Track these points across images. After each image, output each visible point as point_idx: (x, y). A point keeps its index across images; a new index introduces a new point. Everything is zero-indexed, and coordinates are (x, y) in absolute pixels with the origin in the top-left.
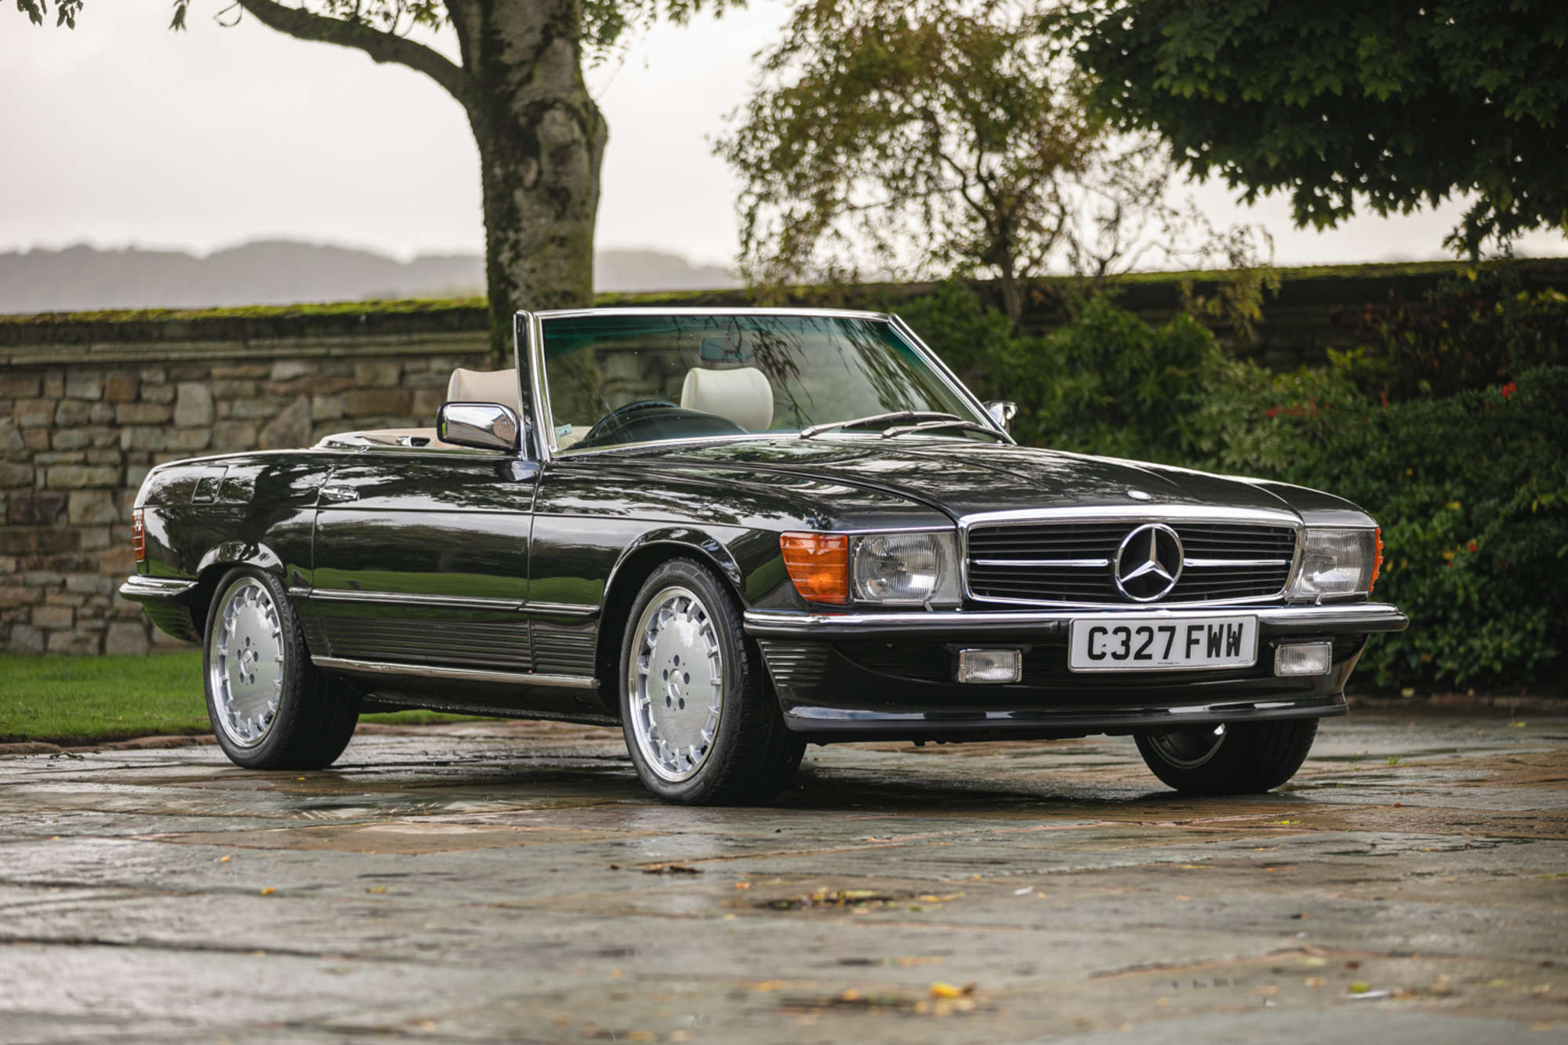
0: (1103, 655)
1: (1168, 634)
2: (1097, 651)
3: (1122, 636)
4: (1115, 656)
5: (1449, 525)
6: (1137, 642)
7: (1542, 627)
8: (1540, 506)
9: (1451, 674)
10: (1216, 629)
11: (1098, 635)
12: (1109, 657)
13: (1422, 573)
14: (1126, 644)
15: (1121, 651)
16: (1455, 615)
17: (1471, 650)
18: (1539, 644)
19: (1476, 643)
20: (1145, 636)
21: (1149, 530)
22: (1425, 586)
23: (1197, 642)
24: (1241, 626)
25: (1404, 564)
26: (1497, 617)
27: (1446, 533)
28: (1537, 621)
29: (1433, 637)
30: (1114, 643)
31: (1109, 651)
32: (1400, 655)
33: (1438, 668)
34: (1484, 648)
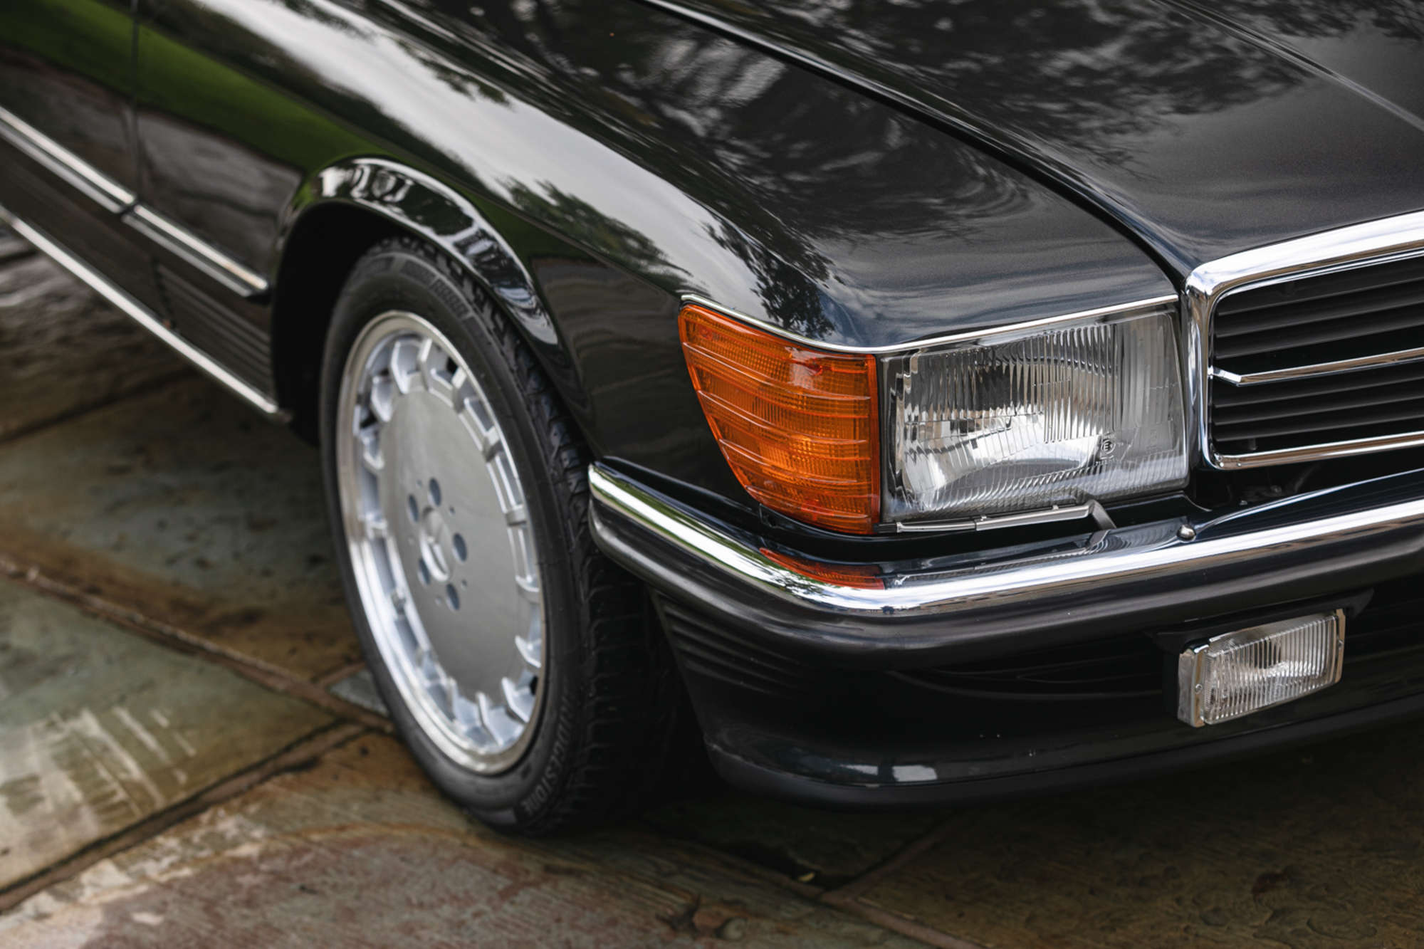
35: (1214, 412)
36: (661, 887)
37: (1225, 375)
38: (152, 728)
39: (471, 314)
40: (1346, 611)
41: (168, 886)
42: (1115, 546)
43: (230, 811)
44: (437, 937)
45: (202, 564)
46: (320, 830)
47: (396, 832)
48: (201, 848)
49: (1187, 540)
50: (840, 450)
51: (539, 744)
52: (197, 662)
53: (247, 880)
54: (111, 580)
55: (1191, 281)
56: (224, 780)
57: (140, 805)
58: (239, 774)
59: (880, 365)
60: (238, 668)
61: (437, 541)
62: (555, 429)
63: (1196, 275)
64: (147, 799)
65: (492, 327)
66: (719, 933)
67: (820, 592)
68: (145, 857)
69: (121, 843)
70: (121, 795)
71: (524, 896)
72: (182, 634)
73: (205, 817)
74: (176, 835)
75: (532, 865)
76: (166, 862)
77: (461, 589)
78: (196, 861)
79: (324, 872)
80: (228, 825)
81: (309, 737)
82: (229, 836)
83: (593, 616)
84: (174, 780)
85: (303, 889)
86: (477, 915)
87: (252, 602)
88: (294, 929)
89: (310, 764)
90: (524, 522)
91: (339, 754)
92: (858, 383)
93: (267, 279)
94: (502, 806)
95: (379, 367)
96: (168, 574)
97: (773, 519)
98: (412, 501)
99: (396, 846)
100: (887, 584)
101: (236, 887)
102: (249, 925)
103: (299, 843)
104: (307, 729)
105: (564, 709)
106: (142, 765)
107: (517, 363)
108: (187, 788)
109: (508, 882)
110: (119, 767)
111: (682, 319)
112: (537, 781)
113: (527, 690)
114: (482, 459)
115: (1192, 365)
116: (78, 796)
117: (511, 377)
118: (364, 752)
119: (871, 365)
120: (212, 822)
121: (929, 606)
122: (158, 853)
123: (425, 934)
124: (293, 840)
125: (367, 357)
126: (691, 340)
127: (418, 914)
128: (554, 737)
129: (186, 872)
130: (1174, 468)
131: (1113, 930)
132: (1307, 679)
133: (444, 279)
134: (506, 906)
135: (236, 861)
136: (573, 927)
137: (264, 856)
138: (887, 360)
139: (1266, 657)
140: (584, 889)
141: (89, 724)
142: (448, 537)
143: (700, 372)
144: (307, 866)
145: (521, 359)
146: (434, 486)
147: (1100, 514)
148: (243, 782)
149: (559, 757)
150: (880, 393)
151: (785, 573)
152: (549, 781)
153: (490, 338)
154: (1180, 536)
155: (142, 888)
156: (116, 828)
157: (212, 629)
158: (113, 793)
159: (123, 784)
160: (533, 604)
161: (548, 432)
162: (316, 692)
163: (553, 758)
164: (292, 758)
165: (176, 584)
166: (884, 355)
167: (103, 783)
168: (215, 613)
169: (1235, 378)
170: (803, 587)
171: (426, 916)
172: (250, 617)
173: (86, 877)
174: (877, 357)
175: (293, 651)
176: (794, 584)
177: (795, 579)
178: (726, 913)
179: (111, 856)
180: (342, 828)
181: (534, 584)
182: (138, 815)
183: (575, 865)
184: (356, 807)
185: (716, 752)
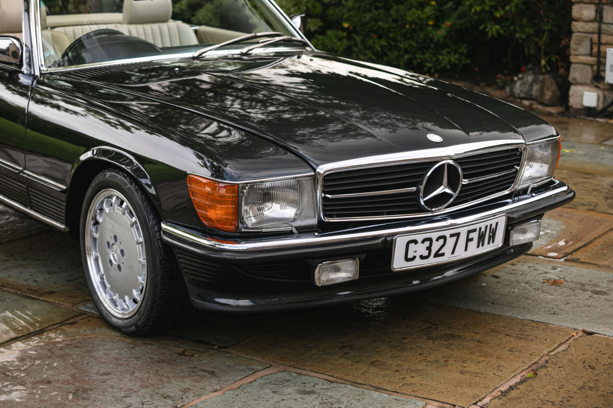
0: (414, 257)
1: (455, 238)
2: (410, 256)
3: (427, 244)
4: (422, 257)
5: (433, 12)
6: (436, 246)
7: (465, 51)
8: (475, 10)
9: (430, 68)
10: (483, 230)
11: (412, 246)
12: (418, 258)
13: (421, 29)
14: (429, 249)
15: (426, 253)
16: (432, 46)
17: (438, 60)
18: (464, 58)
19: (440, 57)
20: (441, 241)
21: (443, 165)
22: (422, 35)
23: (472, 240)
24: (497, 223)
25: (413, 26)
26: (448, 47)
27: (431, 15)
28: (463, 49)
29: (423, 54)
30: (421, 249)
31: (418, 255)
32: (410, 59)
33: (425, 66)
34: (444, 59)
35: (324, 205)
36: (176, 347)
37: (327, 195)
38: (27, 315)
39: (129, 186)
40: (359, 258)
41: (37, 346)
42: (298, 237)
43: (53, 332)
44: (114, 356)
45: (35, 281)
46: (78, 336)
47: (101, 336)
48: (45, 339)
49: (317, 236)
50: (228, 208)
51: (143, 304)
52: (38, 301)
53: (60, 345)
54: (8, 284)
55: (318, 170)
56: (49, 326)
57: (26, 330)
58: (53, 325)
59: (238, 187)
60: (50, 303)
61: (115, 253)
62: (151, 215)
63: (319, 168)
64: (28, 329)
65: (135, 189)
66: (192, 356)
67: (222, 245)
68: (30, 341)
69: (22, 338)
70: (20, 328)
71: (138, 348)
72: (32, 296)
73: (45, 333)
74: (37, 337)
75: (140, 342)
76: (35, 342)
77: (122, 266)
78: (44, 342)
79: (81, 344)
80: (52, 335)
81: (73, 317)
82: (53, 337)
83: (161, 264)
84: (36, 325)
85: (76, 347)
86: (125, 352)
87: (52, 289)
88: (74, 354)
89: (74, 323)
90: (142, 243)
91: (82, 321)
92: (233, 192)
93: (66, 186)
94: (131, 326)
95: (100, 208)
96: (25, 283)
97: (210, 230)
98: (108, 243)
99: (101, 339)
100: (239, 243)
101: (57, 347)
102: (62, 353)
103: (73, 338)
104: (72, 315)
105: (151, 292)
106: (25, 322)
107: (142, 198)
108: (39, 327)
109: (133, 346)
110: (18, 323)
111: (188, 179)
112: (143, 315)
113: (140, 292)
114: (130, 226)
115: (318, 194)
116: (8, 328)
117: (140, 201)
118: (89, 321)
119: (236, 187)
120: (47, 334)
121: (250, 249)
122: (33, 340)
123: (111, 355)
124: (71, 338)
125: (95, 204)
126: (190, 184)
127: (109, 352)
128: (148, 301)
129: (42, 344)
130: (314, 221)
131: (300, 356)
132: (349, 278)
133: (121, 177)
134: (133, 350)
135: (56, 342)
136: (152, 354)
137: (63, 341)
138: (240, 185)
139: (337, 270)
140: (154, 347)
141: (8, 314)
142: (119, 251)
143: (192, 192)
144: (76, 342)
145: (143, 197)
146: (115, 237)
147: (294, 231)
148: (55, 326)
149: (149, 307)
150: (238, 194)
151: (214, 242)
152: (146, 314)
153: (134, 192)
154: (315, 235)
155: (30, 347)
156: (20, 335)
157: (41, 295)
158: (18, 328)
159: (20, 326)
160: (143, 265)
161: (150, 215)
162: (74, 308)
163: (148, 307)
164: (68, 322)
165: (28, 285)
166: (240, 184)
167: (15, 326)
168: (42, 291)
169: (329, 196)
170: (218, 245)
171: (112, 352)
172: (52, 293)
173: (13, 345)
174: (238, 184)
175: (66, 300)
176: (216, 244)
177: (217, 243)
178: (194, 352)
179: (19, 341)
180: (85, 335)
181: (144, 259)
182: (26, 333)
183: (151, 343)
184: (88, 331)
185: (193, 300)
